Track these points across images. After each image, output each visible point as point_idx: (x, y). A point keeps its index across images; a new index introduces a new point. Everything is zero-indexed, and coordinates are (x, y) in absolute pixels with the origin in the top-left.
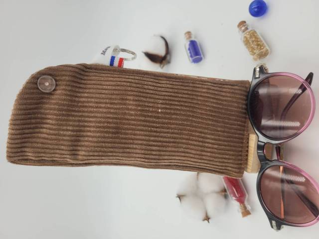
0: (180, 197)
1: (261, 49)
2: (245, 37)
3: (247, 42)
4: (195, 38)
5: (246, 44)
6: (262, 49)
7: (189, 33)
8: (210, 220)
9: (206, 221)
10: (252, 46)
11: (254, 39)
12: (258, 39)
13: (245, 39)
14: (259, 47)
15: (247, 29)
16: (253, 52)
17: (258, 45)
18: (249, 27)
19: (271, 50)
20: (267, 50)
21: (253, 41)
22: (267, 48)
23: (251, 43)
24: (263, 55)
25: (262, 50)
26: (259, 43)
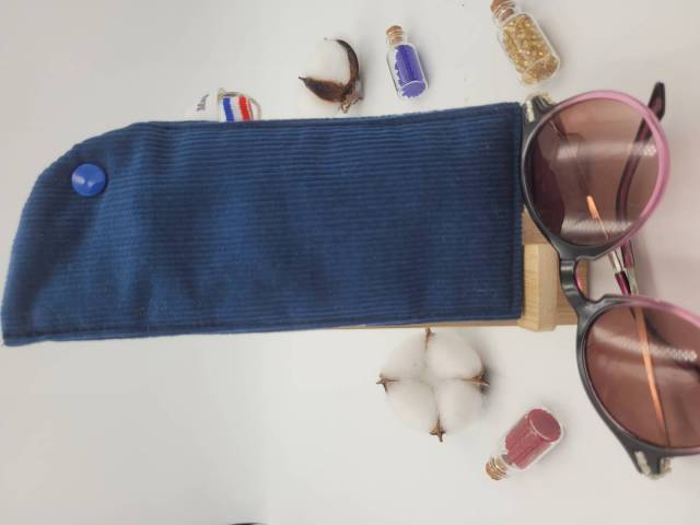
0: (385, 382)
1: (538, 57)
2: (506, 32)
3: (510, 44)
4: (410, 39)
5: (508, 49)
6: (542, 57)
7: (396, 30)
8: (444, 436)
9: (436, 437)
10: (520, 51)
11: (523, 36)
12: (532, 33)
13: (506, 37)
14: (534, 54)
15: (511, 12)
16: (522, 65)
17: (533, 48)
18: (514, 9)
19: (561, 58)
20: (553, 59)
21: (522, 41)
22: (554, 55)
23: (519, 46)
24: (545, 70)
25: (541, 60)
26: (534, 43)
